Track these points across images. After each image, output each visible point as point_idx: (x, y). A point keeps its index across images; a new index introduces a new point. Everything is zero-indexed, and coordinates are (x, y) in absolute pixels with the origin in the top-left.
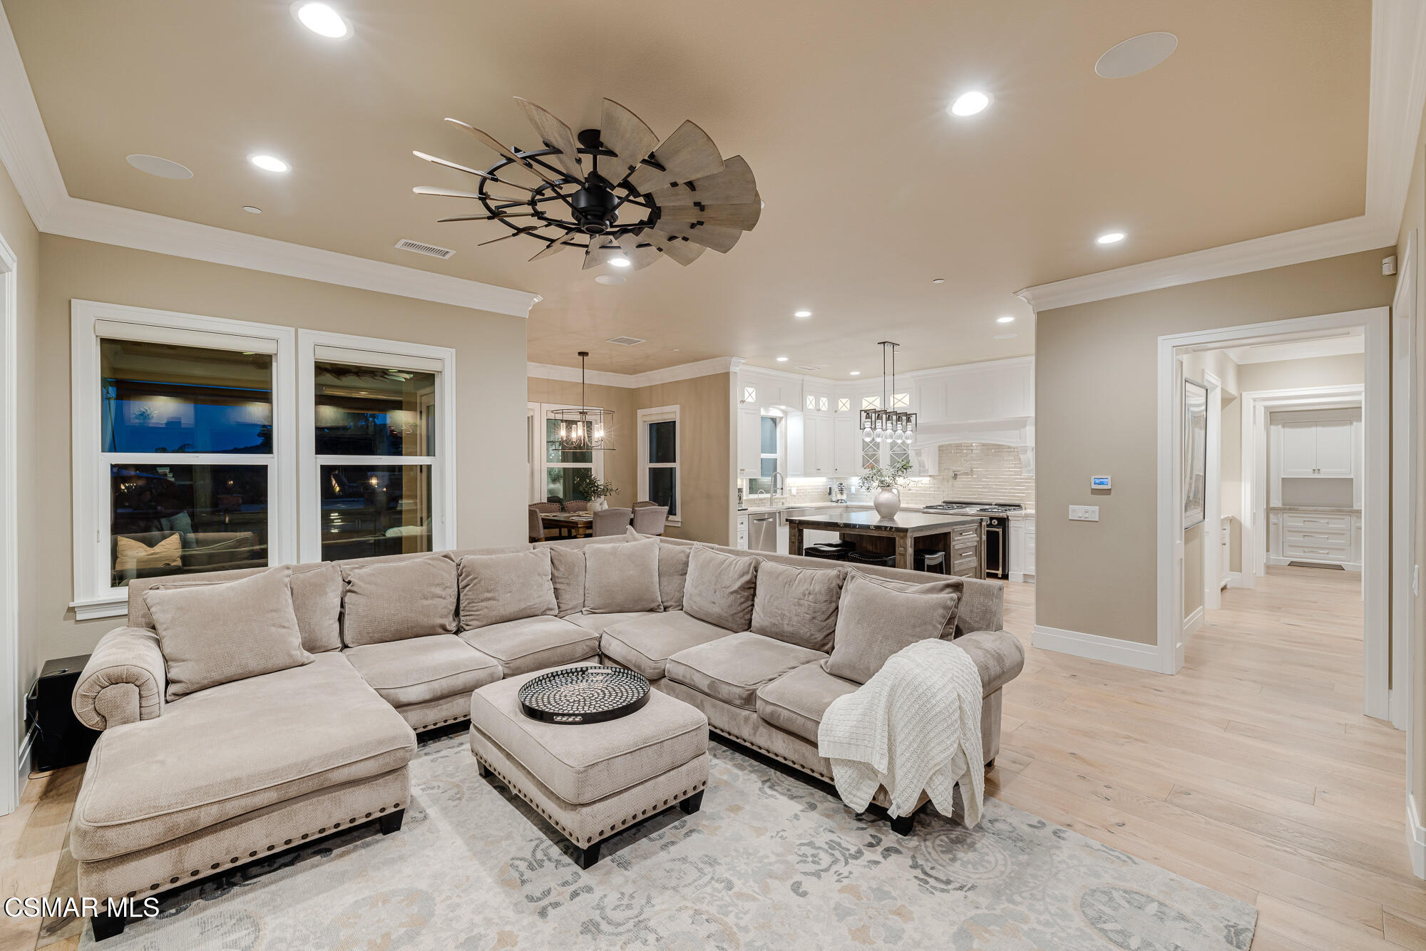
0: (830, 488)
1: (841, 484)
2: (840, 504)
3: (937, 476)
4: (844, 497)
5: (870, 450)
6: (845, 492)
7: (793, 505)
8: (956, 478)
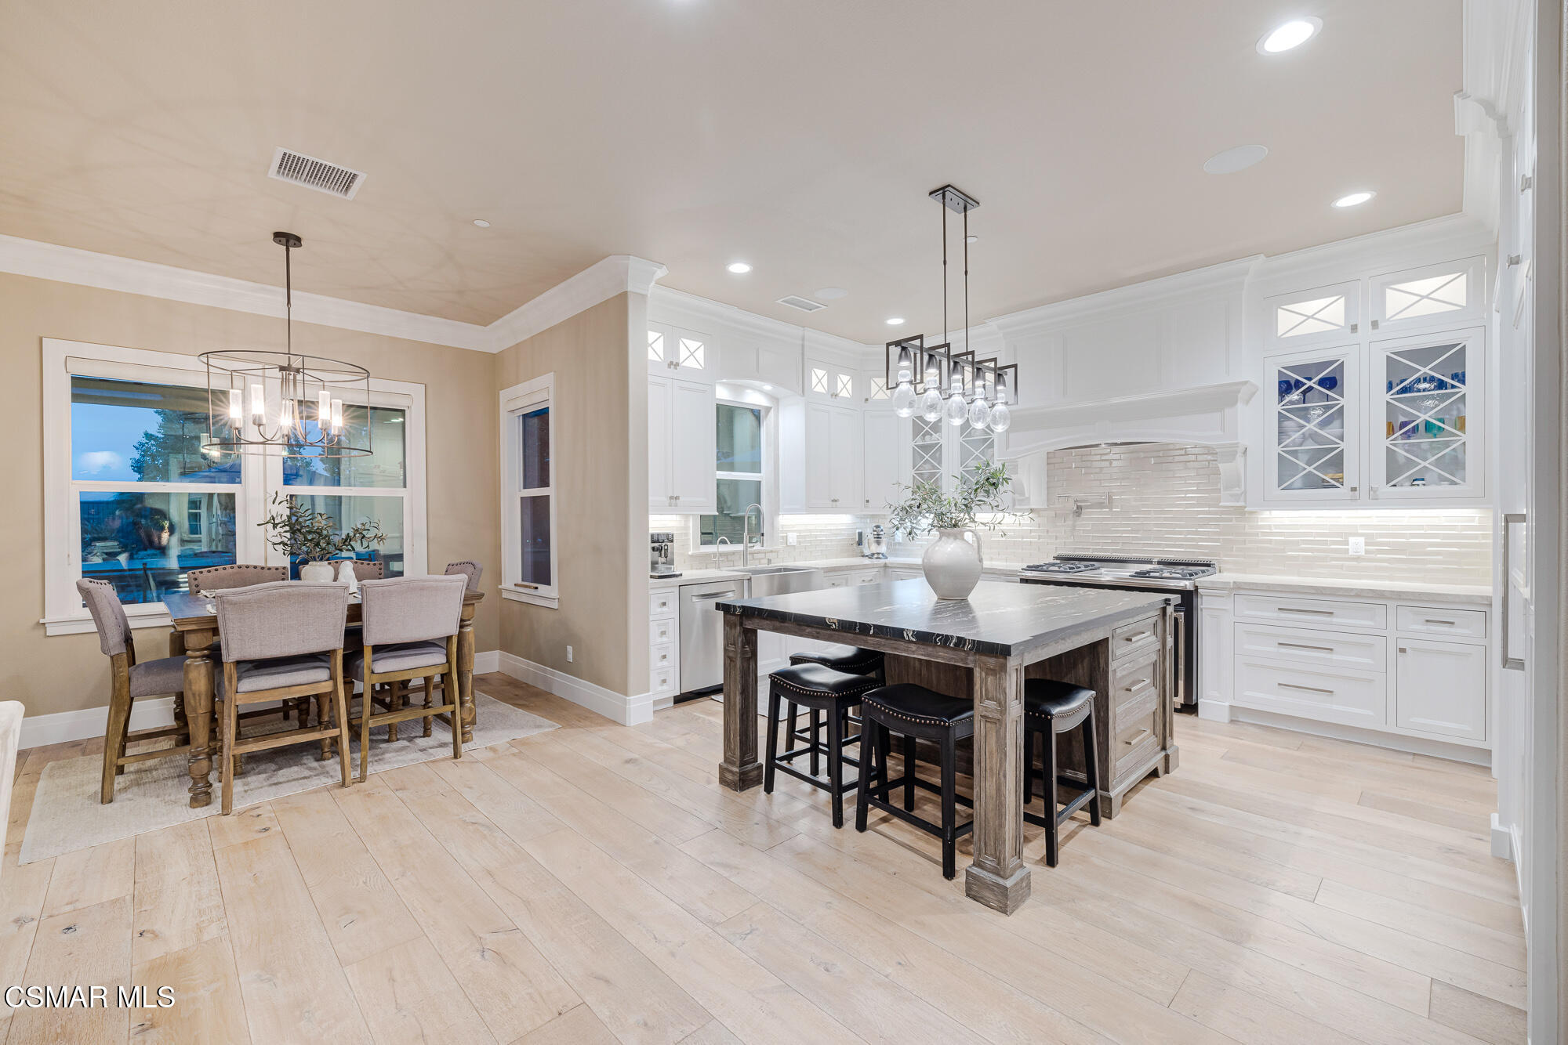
0: (860, 534)
1: (878, 527)
2: (875, 561)
3: (1045, 510)
4: (883, 549)
5: (927, 466)
6: (884, 540)
7: (790, 564)
8: (1081, 513)
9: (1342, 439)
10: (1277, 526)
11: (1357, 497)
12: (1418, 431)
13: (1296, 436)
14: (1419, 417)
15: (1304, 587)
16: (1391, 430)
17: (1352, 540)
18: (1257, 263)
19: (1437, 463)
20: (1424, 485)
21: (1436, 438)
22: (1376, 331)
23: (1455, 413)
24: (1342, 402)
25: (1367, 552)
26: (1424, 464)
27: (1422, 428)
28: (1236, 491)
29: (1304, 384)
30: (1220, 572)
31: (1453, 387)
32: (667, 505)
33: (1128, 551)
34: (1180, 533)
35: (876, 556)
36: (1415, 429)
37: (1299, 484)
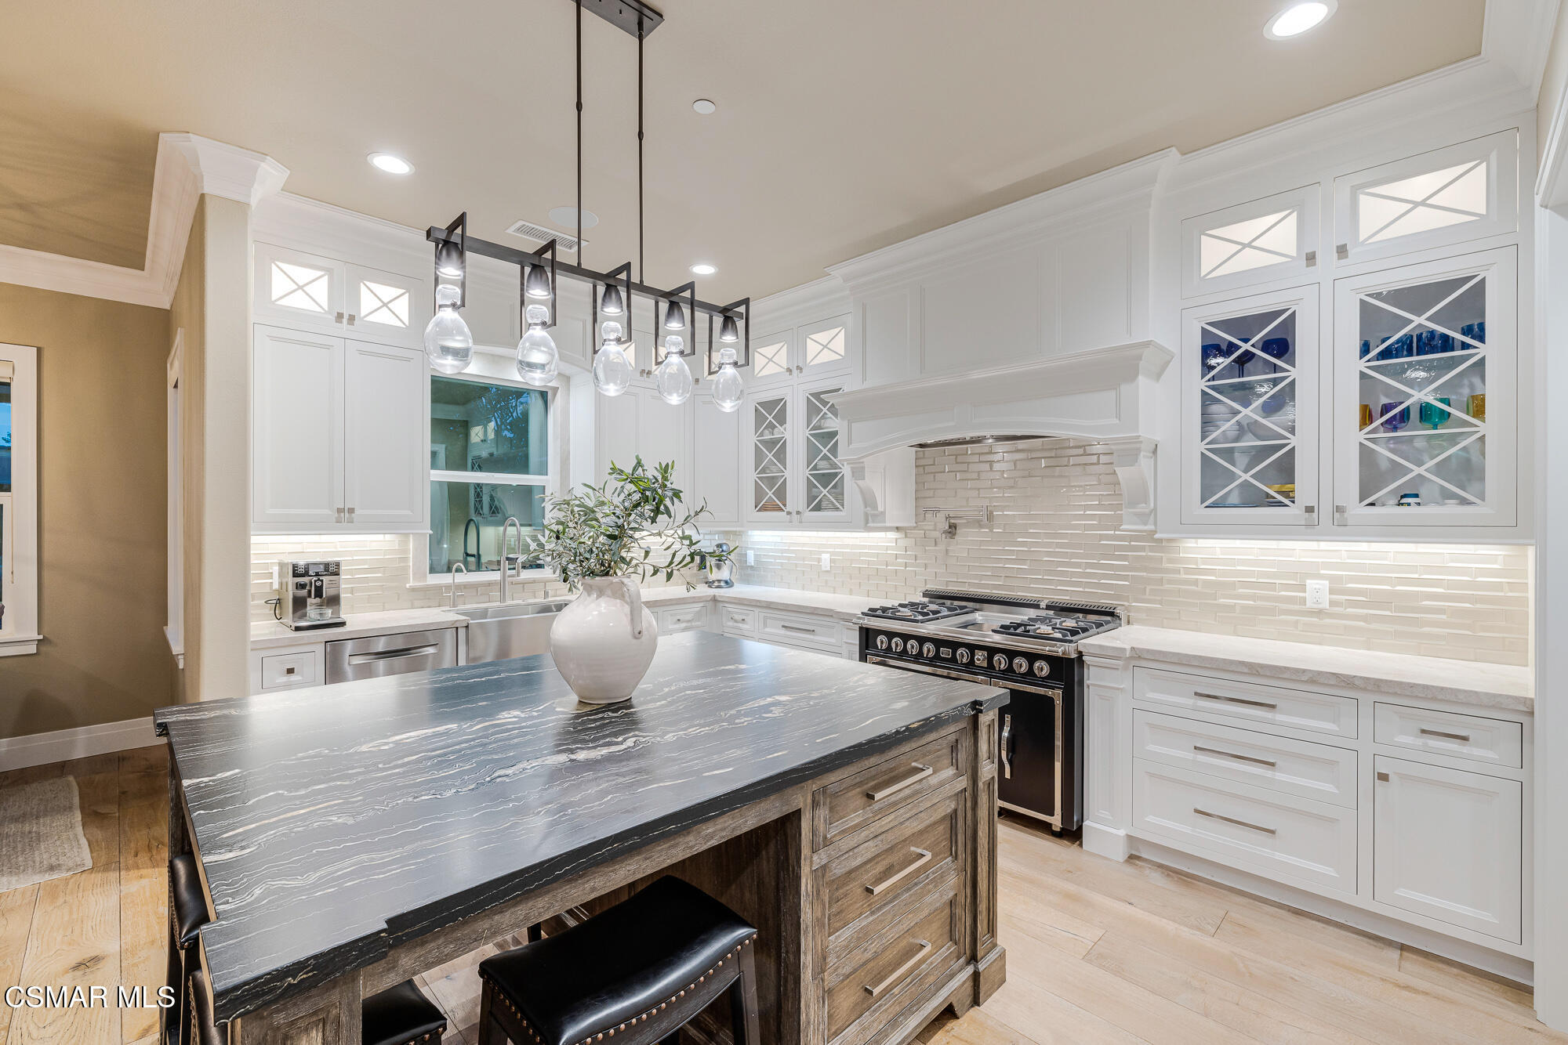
1: (720, 545)
3: (912, 528)
5: (770, 468)
8: (955, 534)
9: (1292, 431)
10: (1205, 561)
11: (1312, 523)
12: (1408, 419)
13: (1227, 426)
14: (1409, 396)
15: (1232, 662)
16: (1367, 416)
17: (1311, 584)
18: (1169, 163)
19: (1439, 470)
20: (1419, 504)
21: (1437, 429)
22: (1343, 262)
23: (1466, 391)
24: (1293, 373)
25: (1332, 603)
26: (1417, 470)
27: (1414, 415)
28: (1141, 508)
29: (1238, 347)
30: (1129, 622)
31: (1465, 346)
32: (334, 520)
33: (1011, 588)
34: (1078, 565)
35: (716, 584)
36: (1404, 416)
37: (1234, 498)
